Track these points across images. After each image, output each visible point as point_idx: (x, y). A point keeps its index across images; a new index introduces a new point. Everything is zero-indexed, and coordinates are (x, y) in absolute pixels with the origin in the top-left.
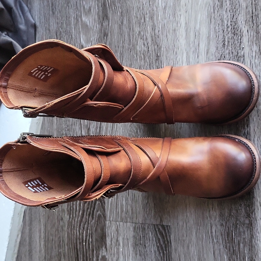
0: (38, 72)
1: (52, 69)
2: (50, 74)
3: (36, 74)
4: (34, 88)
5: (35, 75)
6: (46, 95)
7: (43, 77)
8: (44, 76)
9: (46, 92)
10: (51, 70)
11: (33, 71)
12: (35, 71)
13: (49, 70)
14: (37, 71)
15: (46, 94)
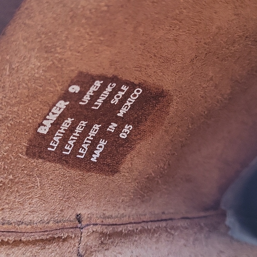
0: (72, 130)
1: (138, 92)
2: (128, 128)
3: (64, 140)
4: (70, 215)
5: (61, 147)
6: (129, 234)
7: (97, 153)
8: (102, 143)
9: (125, 220)
10: (132, 99)
11: (48, 124)
12: (56, 125)
13: (123, 101)
14: (65, 126)
15: (130, 227)
